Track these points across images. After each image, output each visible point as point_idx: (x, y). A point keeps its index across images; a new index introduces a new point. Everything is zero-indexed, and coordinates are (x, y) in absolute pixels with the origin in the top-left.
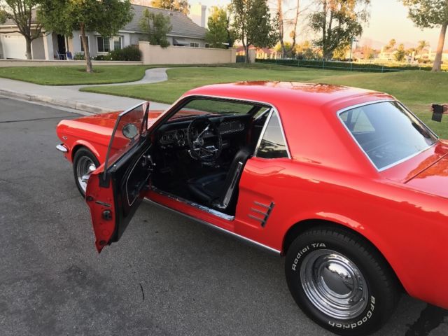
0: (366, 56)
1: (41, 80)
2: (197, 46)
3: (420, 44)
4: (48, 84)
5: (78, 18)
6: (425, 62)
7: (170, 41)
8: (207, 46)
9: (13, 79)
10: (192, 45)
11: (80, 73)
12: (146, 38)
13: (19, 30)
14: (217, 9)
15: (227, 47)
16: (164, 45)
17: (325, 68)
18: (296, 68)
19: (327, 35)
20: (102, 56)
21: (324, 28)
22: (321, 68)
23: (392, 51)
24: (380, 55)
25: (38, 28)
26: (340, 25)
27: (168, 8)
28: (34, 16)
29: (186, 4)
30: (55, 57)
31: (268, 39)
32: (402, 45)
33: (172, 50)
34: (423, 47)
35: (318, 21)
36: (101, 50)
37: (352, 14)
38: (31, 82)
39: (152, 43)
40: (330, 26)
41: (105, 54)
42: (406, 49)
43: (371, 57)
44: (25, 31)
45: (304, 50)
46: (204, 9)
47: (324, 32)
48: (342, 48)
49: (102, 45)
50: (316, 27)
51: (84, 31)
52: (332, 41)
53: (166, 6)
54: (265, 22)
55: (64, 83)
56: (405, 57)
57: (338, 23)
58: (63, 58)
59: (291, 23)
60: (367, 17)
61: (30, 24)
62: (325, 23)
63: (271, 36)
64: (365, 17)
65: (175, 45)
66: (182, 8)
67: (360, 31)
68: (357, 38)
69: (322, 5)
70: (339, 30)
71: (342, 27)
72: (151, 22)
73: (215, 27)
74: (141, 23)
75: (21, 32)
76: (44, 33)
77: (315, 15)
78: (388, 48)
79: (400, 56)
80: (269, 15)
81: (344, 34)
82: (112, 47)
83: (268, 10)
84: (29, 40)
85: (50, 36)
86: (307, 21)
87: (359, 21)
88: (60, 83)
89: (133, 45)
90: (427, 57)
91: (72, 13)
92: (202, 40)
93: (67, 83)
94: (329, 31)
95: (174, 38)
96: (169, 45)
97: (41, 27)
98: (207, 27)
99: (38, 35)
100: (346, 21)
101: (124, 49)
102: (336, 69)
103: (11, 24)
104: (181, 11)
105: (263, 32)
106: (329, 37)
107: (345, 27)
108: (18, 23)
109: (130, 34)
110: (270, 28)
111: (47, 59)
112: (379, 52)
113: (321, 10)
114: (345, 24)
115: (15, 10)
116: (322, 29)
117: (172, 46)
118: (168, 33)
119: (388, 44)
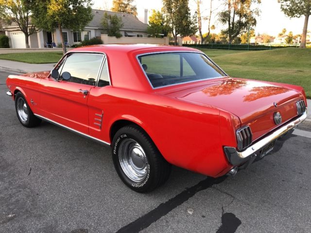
0: (265, 41)
1: (30, 60)
2: (141, 36)
4: (35, 63)
5: (55, 19)
7: (123, 33)
8: (149, 37)
9: (14, 60)
10: (138, 36)
11: (58, 55)
12: (106, 32)
13: (20, 29)
14: (154, 11)
15: (162, 37)
16: (118, 36)
17: (230, 49)
18: (210, 49)
19: (231, 26)
20: (76, 45)
21: (229, 21)
22: (227, 49)
23: (283, 37)
24: (275, 40)
25: (33, 28)
26: (240, 19)
27: (123, 12)
28: (30, 19)
29: (136, 9)
30: (45, 46)
31: (189, 30)
32: (291, 32)
33: (124, 39)
35: (225, 16)
36: (75, 41)
37: (248, 11)
38: (24, 62)
39: (110, 35)
40: (233, 20)
41: (78, 43)
42: (294, 35)
43: (268, 41)
44: (24, 30)
45: (221, 38)
46: (146, 11)
47: (229, 24)
49: (76, 37)
50: (224, 21)
51: (61, 28)
52: (233, 31)
53: (122, 10)
54: (187, 19)
55: (45, 62)
56: (293, 40)
57: (239, 17)
58: (50, 47)
59: (207, 19)
60: (260, 13)
61: (28, 24)
62: (229, 18)
63: (192, 28)
64: (258, 13)
65: (126, 36)
66: (133, 11)
67: (255, 23)
69: (227, 6)
70: (239, 22)
71: (241, 20)
72: (109, 21)
73: (153, 23)
74: (102, 22)
75: (22, 30)
76: (37, 30)
77: (222, 13)
78: (281, 35)
79: (290, 40)
80: (190, 14)
81: (243, 25)
82: (83, 39)
83: (189, 10)
84: (27, 36)
85: (42, 32)
86: (217, 17)
87: (254, 16)
88: (43, 62)
89: (97, 37)
91: (52, 16)
92: (145, 32)
93: (47, 62)
94: (233, 23)
95: (125, 32)
96: (122, 36)
97: (34, 27)
98: (148, 23)
99: (33, 32)
100: (244, 16)
101: (91, 39)
102: (238, 50)
103: (14, 25)
104: (132, 13)
105: (186, 26)
106: (233, 28)
107: (244, 20)
108: (19, 24)
109: (95, 29)
110: (191, 23)
111: (40, 47)
112: (275, 38)
113: (227, 9)
114: (244, 18)
115: (17, 16)
116: (227, 22)
117: (124, 37)
118: (121, 28)
119: (281, 32)
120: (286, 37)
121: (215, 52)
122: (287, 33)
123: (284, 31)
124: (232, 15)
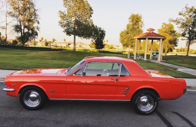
3: (53, 40)
6: (56, 47)
19: (23, 35)
21: (21, 32)
22: (23, 49)
32: (46, 40)
34: (54, 41)
35: (18, 28)
37: (33, 27)
40: (24, 31)
42: (48, 41)
47: (22, 33)
48: (30, 41)
50: (18, 31)
52: (25, 38)
59: (4, 28)
60: (39, 29)
62: (21, 30)
67: (37, 34)
68: (36, 37)
69: (19, 22)
70: (28, 33)
77: (16, 26)
78: (41, 41)
79: (47, 44)
81: (30, 35)
86: (13, 28)
87: (36, 30)
90: (56, 45)
94: (24, 33)
100: (31, 30)
107: (30, 32)
112: (38, 42)
113: (19, 24)
116: (20, 32)
119: (41, 39)
120: (44, 43)
121: (19, 51)
122: (44, 40)
123: (42, 39)
124: (23, 28)
